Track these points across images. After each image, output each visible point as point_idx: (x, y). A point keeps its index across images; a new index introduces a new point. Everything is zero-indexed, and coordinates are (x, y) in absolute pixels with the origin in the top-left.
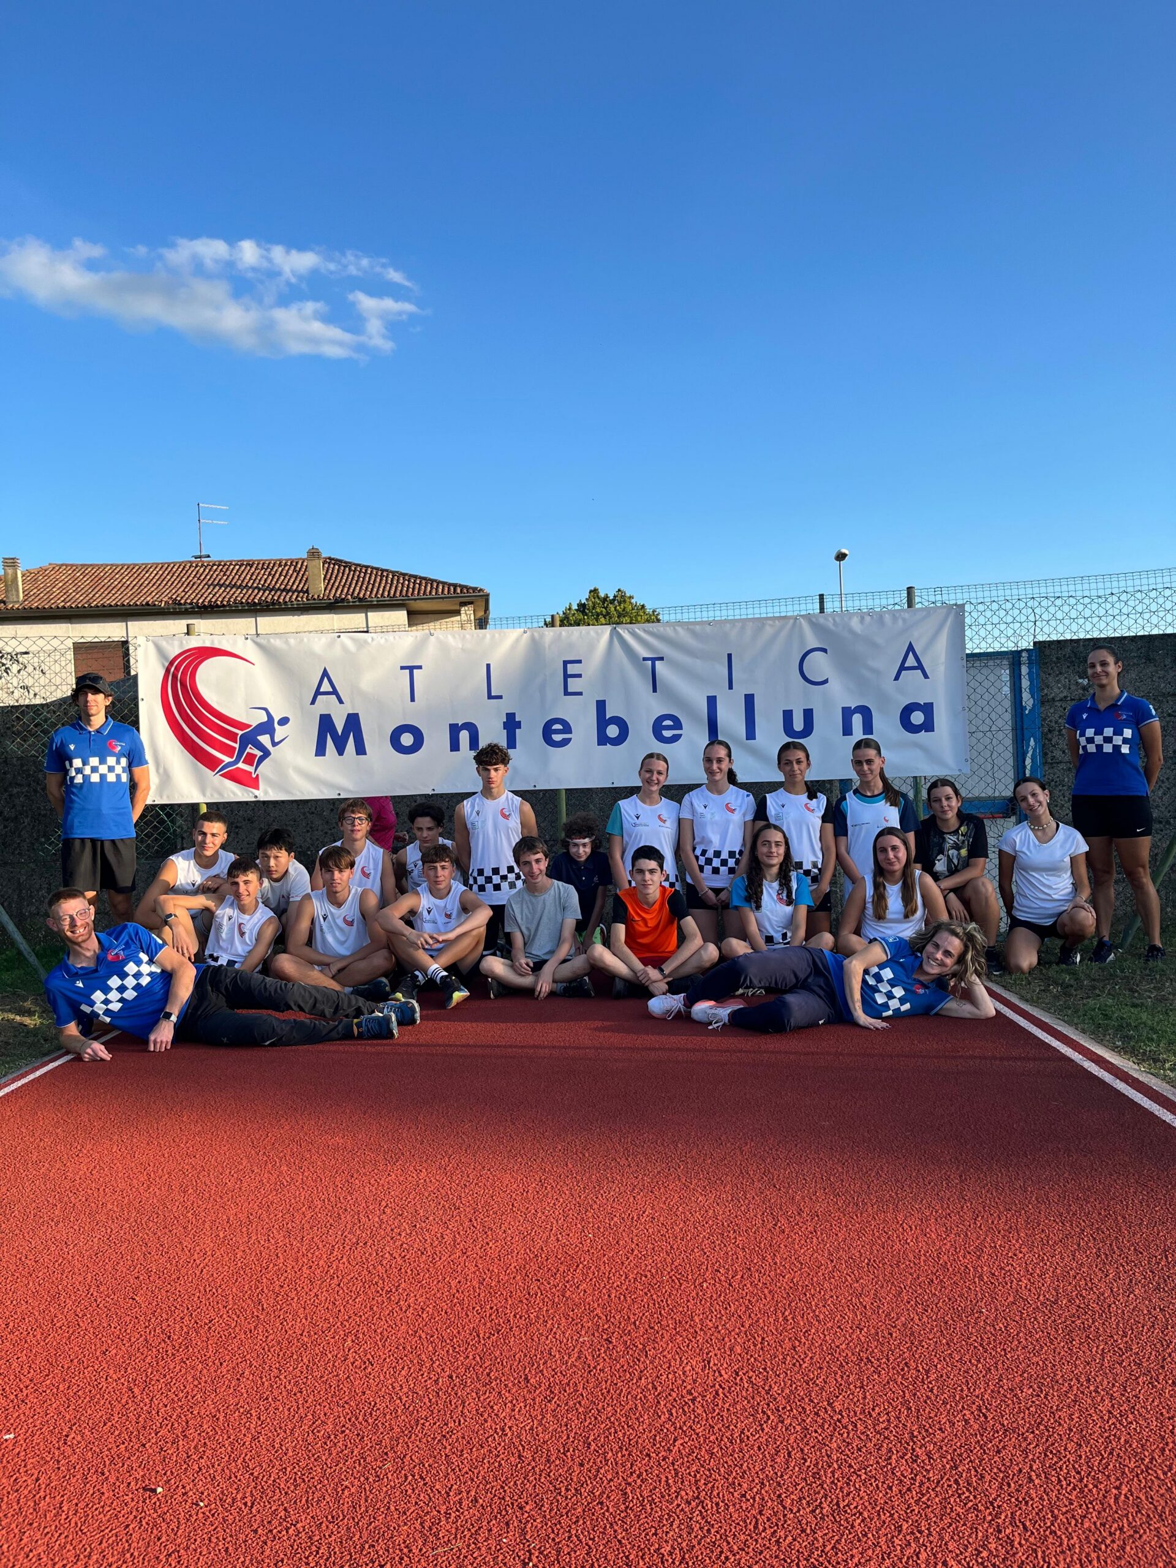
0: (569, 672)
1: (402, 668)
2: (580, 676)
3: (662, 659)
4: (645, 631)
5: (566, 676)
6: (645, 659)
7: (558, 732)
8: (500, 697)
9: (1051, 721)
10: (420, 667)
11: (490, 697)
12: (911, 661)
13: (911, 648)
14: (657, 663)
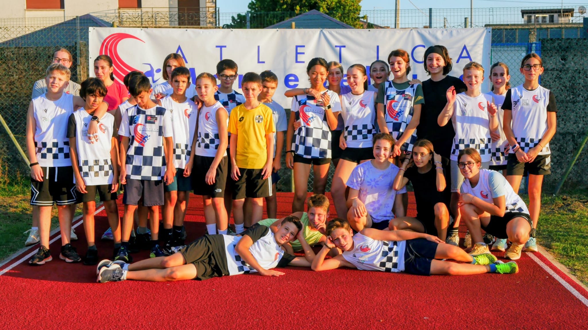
0: (298, 51)
1: (217, 47)
2: (303, 53)
3: (344, 47)
4: (337, 32)
5: (297, 53)
6: (336, 46)
7: (291, 81)
8: (264, 62)
9: (545, 81)
10: (225, 47)
11: (259, 62)
12: (465, 54)
13: (465, 48)
14: (342, 48)
